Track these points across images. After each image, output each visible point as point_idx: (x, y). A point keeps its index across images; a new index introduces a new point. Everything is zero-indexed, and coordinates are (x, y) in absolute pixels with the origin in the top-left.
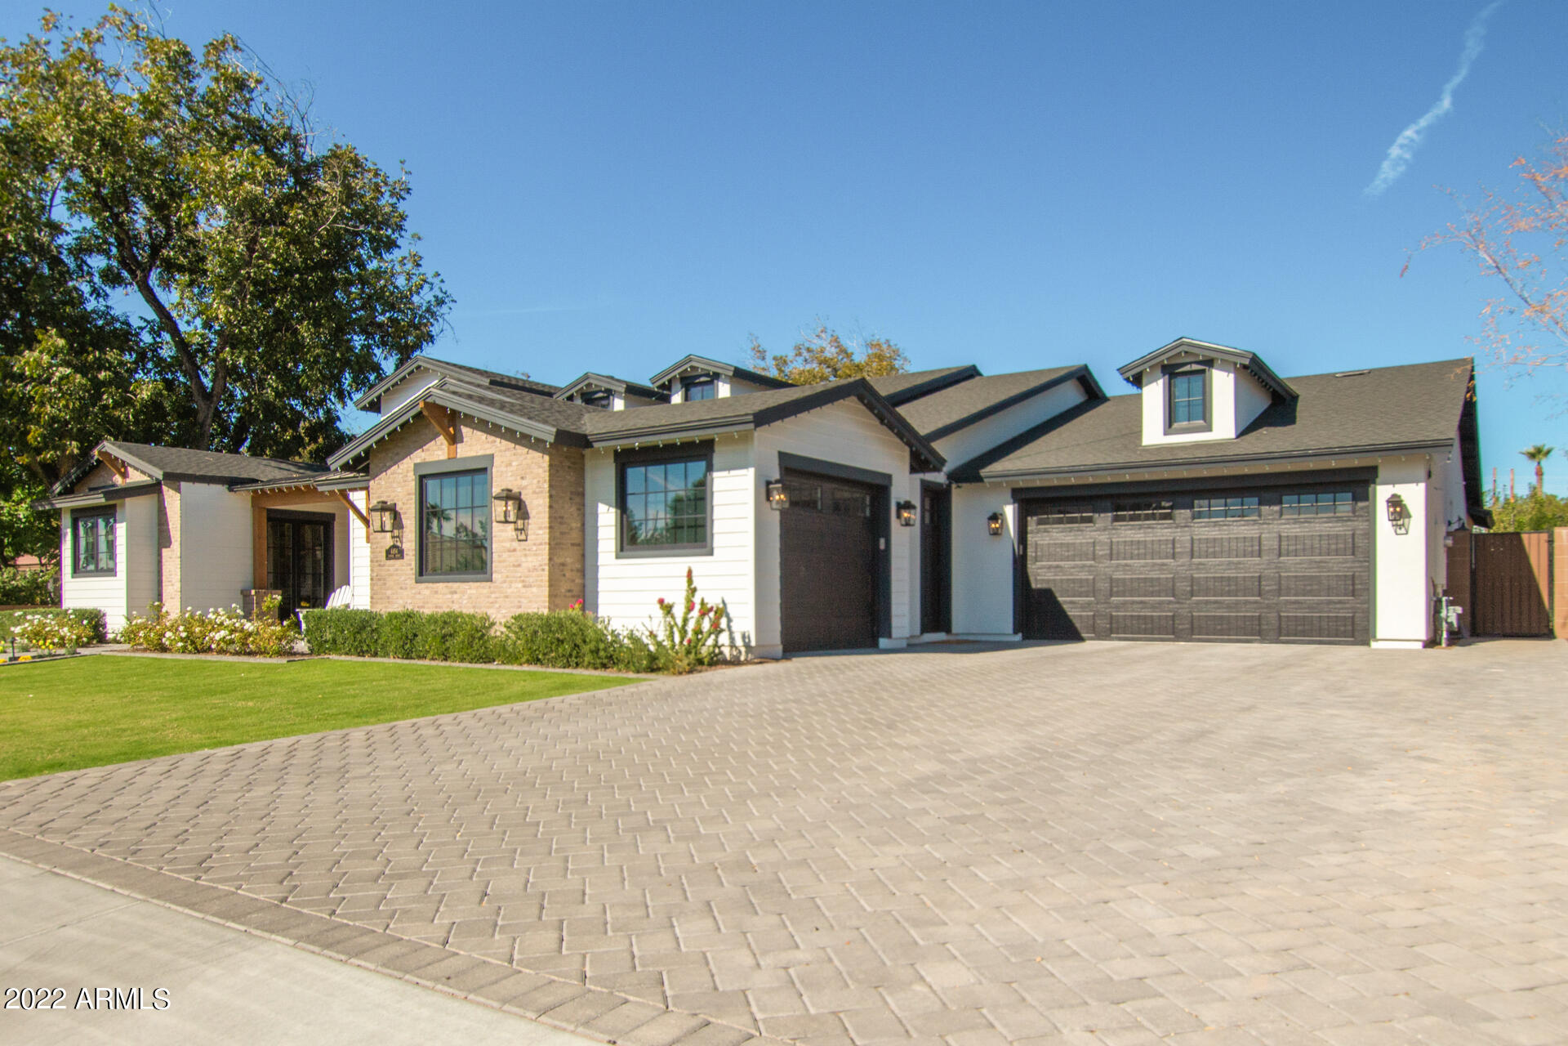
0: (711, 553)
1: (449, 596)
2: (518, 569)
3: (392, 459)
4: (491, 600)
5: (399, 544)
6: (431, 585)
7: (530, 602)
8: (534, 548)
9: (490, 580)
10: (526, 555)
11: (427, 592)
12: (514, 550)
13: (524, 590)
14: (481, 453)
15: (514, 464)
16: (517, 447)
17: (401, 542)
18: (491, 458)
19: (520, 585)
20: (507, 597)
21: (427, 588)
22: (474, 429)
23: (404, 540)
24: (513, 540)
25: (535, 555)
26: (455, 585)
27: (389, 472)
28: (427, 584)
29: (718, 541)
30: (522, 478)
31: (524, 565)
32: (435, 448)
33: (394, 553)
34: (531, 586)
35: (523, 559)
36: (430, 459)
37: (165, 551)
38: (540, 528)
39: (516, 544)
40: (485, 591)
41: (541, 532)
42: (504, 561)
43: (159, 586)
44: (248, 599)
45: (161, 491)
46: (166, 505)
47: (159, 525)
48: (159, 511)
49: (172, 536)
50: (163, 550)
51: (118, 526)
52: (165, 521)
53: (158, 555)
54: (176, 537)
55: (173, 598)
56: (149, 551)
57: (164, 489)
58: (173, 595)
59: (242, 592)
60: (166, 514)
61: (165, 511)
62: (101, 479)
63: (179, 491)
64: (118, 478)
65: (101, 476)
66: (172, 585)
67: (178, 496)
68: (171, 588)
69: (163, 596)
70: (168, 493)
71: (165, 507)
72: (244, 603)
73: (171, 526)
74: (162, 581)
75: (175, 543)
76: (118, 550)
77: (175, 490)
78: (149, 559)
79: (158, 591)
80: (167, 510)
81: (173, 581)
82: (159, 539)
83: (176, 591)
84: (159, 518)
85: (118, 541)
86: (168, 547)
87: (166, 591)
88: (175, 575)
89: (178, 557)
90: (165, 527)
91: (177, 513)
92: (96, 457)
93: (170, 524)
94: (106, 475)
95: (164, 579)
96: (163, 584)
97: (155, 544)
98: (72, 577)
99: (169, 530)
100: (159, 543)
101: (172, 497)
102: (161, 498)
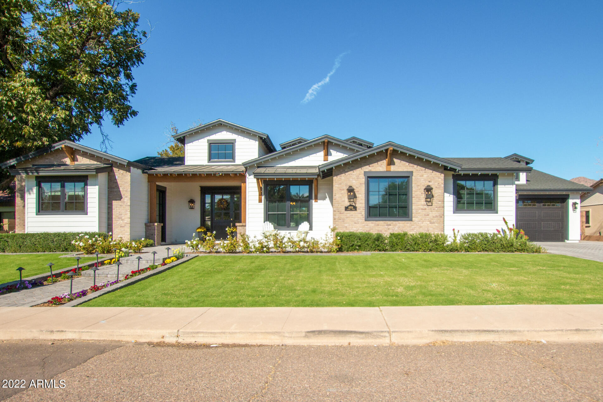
0: (497, 213)
1: (387, 227)
2: (427, 216)
3: (349, 168)
4: (411, 228)
5: (353, 204)
6: (374, 222)
7: (434, 229)
8: (436, 209)
9: (411, 220)
10: (432, 211)
11: (373, 225)
12: (425, 209)
13: (431, 225)
14: (405, 170)
15: (425, 176)
16: (426, 169)
17: (355, 204)
18: (412, 172)
19: (428, 223)
20: (421, 227)
21: (372, 223)
22: (401, 160)
23: (357, 203)
24: (425, 205)
25: (436, 211)
26: (389, 222)
27: (347, 174)
28: (372, 222)
29: (499, 209)
30: (429, 182)
31: (430, 215)
32: (377, 166)
33: (352, 208)
34: (434, 223)
35: (430, 213)
36: (373, 170)
37: (115, 203)
38: (439, 201)
39: (426, 207)
40: (408, 225)
41: (440, 203)
42: (419, 213)
43: (108, 220)
44: (150, 228)
45: (112, 171)
46: (117, 178)
47: (108, 188)
48: (108, 181)
49: (122, 194)
50: (113, 201)
51: (89, 187)
52: (116, 186)
53: (108, 204)
54: (126, 195)
55: (123, 227)
56: (105, 202)
57: (115, 169)
58: (123, 225)
59: (146, 224)
60: (117, 183)
61: (115, 181)
62: (47, 160)
63: (129, 171)
64: (68, 161)
65: (47, 159)
66: (122, 220)
67: (129, 174)
68: (121, 221)
69: (112, 225)
70: (119, 172)
71: (116, 179)
72: (146, 230)
73: (121, 189)
74: (112, 218)
75: (126, 198)
76: (89, 200)
77: (126, 171)
78: (105, 206)
79: (108, 223)
80: (118, 181)
81: (123, 218)
82: (108, 195)
83: (126, 223)
84: (108, 184)
85: (89, 196)
86: (119, 200)
87: (116, 223)
88: (125, 215)
89: (128, 206)
90: (115, 190)
91: (127, 183)
92: (56, 148)
93: (120, 188)
94: (52, 159)
95: (114, 217)
96: (113, 219)
97: (107, 198)
98: (37, 215)
99: (120, 191)
100: (108, 198)
101: (122, 174)
102: (111, 174)
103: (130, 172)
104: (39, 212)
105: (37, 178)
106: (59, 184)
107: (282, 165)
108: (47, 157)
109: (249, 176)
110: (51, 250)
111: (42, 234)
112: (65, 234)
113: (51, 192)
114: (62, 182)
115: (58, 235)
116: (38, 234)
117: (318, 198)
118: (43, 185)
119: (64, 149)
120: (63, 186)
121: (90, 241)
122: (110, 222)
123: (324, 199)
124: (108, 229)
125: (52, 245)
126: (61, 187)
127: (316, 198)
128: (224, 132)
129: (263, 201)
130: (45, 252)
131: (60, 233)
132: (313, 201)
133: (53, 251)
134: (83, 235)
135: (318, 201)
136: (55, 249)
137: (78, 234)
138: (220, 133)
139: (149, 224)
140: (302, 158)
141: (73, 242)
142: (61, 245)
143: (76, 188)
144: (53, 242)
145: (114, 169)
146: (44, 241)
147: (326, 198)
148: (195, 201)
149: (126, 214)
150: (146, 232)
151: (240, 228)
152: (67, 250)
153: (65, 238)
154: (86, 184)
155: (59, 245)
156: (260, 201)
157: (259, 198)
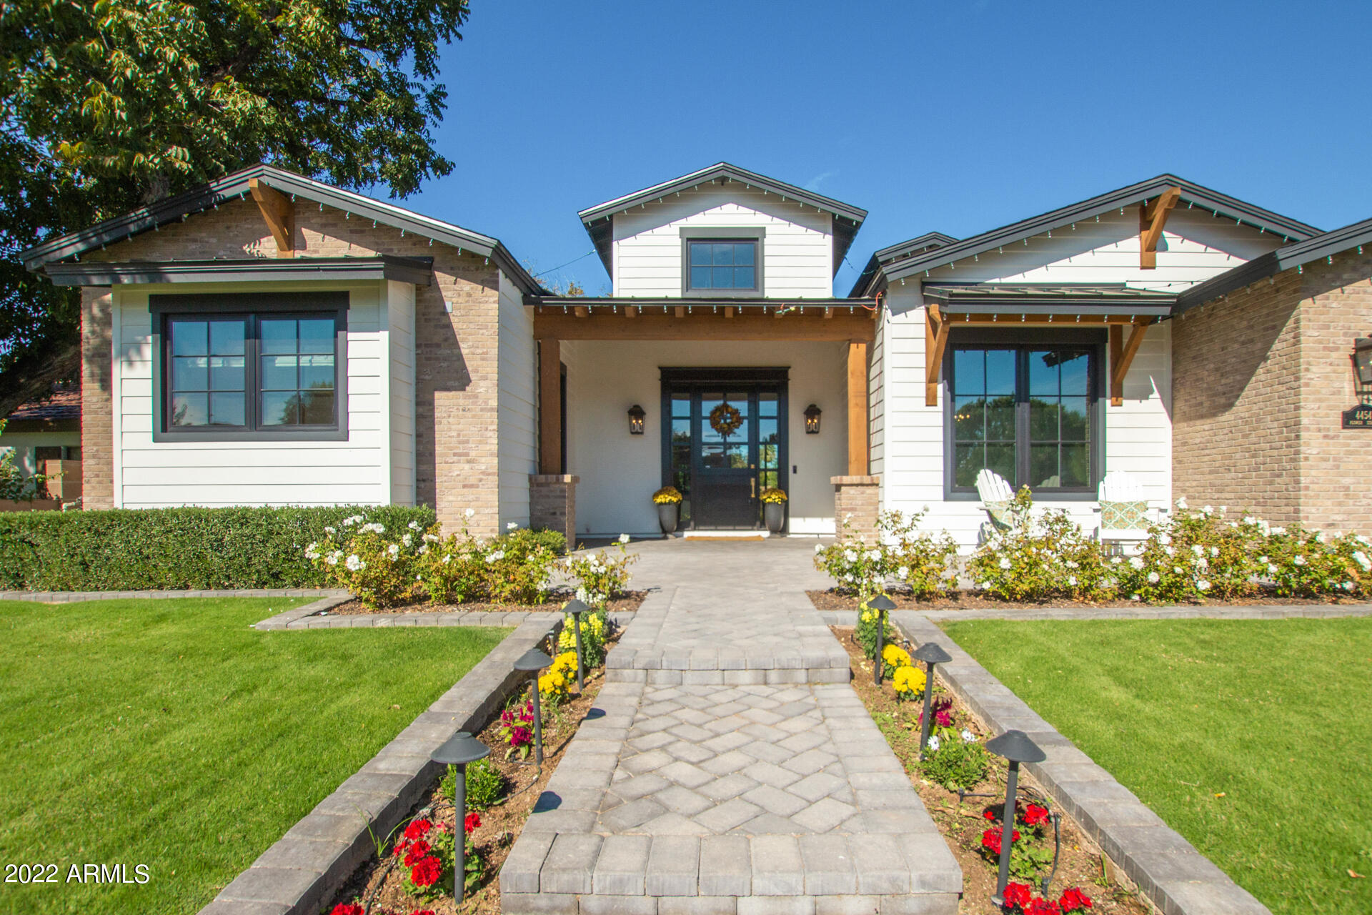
3: (1354, 269)
27: (1348, 289)
43: (418, 462)
44: (544, 490)
45: (432, 284)
46: (449, 309)
47: (418, 346)
48: (417, 321)
49: (470, 369)
50: (437, 394)
51: (351, 336)
52: (446, 340)
53: (418, 404)
54: (482, 372)
55: (472, 486)
56: (408, 394)
57: (442, 278)
58: (472, 481)
59: (531, 478)
60: (449, 326)
61: (444, 321)
62: (192, 246)
63: (495, 286)
64: (269, 247)
65: (195, 241)
66: (469, 462)
67: (492, 295)
68: (467, 467)
69: (433, 481)
70: (456, 287)
71: (445, 313)
72: (531, 496)
73: (465, 350)
74: (432, 454)
75: (482, 383)
76: (353, 386)
77: (484, 283)
78: (408, 410)
79: (418, 472)
80: (452, 319)
81: (473, 454)
82: (418, 373)
83: (483, 473)
84: (417, 332)
85: (353, 368)
86: (456, 389)
87: (447, 472)
88: (480, 442)
89: (492, 410)
90: (445, 352)
91: (486, 328)
92: (228, 193)
93: (461, 345)
94: (214, 240)
95: (439, 449)
96: (438, 460)
97: (413, 381)
98: (156, 440)
99: (460, 357)
100: (419, 381)
101: (469, 295)
102: (427, 295)
103: (497, 289)
104: (164, 429)
105: (155, 300)
106: (239, 327)
107: (1004, 280)
108: (192, 236)
109: (894, 314)
110: (214, 578)
111: (174, 513)
112: (268, 515)
113: (210, 356)
114: (252, 317)
115: (240, 517)
116: (156, 512)
117: (1125, 391)
118: (178, 327)
119: (258, 197)
120: (253, 334)
121: (393, 549)
122: (424, 467)
123: (1144, 395)
124: (418, 494)
125: (215, 560)
126: (247, 337)
127: (1118, 394)
128: (730, 208)
129: (940, 401)
130: (187, 587)
131: (247, 510)
132: (1108, 402)
133: (219, 585)
134: (358, 519)
135: (1125, 402)
136: (228, 578)
137: (335, 515)
138: (717, 210)
139: (542, 478)
140: (1069, 256)
141: (312, 552)
142: (255, 560)
143: (302, 341)
144: (219, 545)
145: (439, 275)
146: (183, 544)
147: (1152, 392)
148: (645, 410)
149: (483, 441)
150: (532, 504)
151: (852, 491)
152: (275, 578)
153: (270, 532)
154: (342, 326)
155: (243, 559)
156: (931, 400)
157: (928, 389)
